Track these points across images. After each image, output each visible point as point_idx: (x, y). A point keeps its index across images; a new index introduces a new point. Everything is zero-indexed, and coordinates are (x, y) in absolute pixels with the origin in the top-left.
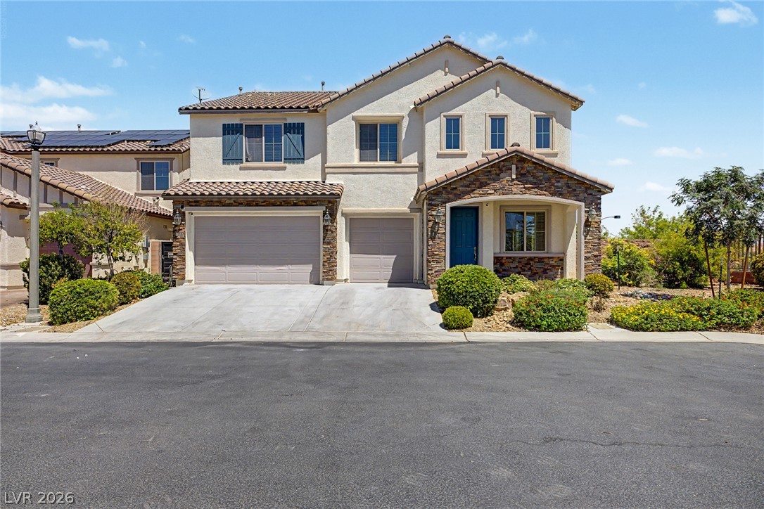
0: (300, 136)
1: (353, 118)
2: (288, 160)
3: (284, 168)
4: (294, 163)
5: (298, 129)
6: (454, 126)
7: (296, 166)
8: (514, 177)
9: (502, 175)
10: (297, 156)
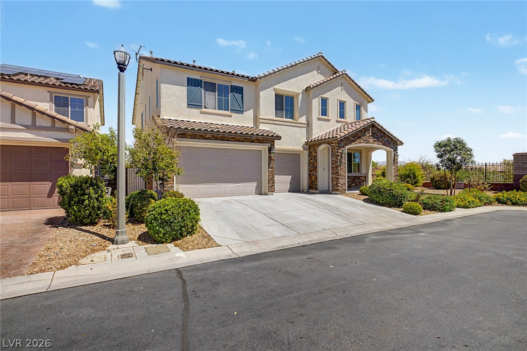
0: (241, 95)
1: (274, 89)
2: (233, 111)
3: (231, 116)
4: (237, 113)
5: (239, 90)
6: (324, 102)
7: (238, 115)
8: (371, 134)
9: (366, 133)
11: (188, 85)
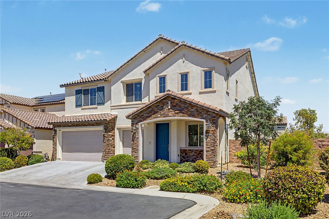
0: (103, 92)
1: (122, 82)
2: (98, 104)
3: (97, 108)
4: (101, 105)
5: (102, 89)
6: (163, 80)
7: (101, 106)
8: (169, 107)
9: (164, 107)
10: (101, 102)
11: (76, 94)
